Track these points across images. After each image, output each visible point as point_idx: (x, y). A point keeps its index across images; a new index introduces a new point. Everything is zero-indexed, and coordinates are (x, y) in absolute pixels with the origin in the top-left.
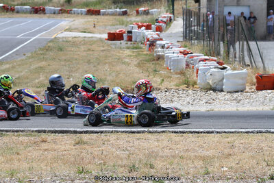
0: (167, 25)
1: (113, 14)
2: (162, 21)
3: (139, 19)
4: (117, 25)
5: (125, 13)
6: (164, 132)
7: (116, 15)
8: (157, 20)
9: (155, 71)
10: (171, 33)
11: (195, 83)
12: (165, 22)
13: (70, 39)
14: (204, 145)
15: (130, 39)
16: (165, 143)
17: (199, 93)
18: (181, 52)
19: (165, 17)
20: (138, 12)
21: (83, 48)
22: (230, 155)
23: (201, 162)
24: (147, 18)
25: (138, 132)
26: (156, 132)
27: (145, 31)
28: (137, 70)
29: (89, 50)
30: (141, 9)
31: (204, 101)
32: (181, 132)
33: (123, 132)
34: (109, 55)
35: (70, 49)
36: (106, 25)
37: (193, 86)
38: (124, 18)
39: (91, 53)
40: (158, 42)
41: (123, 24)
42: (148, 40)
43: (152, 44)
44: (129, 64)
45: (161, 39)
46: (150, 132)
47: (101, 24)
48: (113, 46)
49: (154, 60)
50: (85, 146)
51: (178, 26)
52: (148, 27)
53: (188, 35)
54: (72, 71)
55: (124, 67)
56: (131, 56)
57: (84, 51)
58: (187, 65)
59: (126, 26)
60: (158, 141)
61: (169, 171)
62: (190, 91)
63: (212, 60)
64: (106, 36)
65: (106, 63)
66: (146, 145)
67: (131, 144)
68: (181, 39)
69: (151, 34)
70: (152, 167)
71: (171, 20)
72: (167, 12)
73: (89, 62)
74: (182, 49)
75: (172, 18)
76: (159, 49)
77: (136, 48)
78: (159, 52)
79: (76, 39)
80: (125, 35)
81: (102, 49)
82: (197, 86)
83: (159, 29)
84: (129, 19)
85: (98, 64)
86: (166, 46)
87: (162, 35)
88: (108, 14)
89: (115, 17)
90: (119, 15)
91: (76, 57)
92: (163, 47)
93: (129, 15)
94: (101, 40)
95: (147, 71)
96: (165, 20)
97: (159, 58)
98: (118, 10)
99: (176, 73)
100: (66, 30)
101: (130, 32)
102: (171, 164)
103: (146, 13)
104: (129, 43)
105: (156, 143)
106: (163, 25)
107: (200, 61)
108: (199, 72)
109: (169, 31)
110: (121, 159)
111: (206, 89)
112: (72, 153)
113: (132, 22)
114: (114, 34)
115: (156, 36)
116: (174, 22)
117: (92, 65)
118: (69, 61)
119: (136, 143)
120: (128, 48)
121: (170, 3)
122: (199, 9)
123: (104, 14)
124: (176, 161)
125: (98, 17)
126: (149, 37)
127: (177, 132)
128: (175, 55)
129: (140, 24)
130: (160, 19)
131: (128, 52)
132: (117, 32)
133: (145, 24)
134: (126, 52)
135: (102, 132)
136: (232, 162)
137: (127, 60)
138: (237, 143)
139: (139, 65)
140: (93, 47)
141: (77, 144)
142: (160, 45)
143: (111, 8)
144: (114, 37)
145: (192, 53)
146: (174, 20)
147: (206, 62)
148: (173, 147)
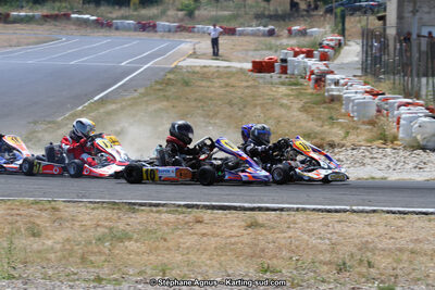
0: (335, 51)
1: (254, 34)
2: (328, 46)
3: (293, 42)
4: (262, 49)
5: (271, 33)
6: (374, 211)
7: (258, 36)
8: (321, 44)
9: (331, 118)
10: (342, 64)
11: (395, 138)
12: (333, 48)
13: (198, 69)
15: (284, 70)
16: (382, 229)
17: (401, 153)
18: (367, 92)
19: (332, 40)
20: (290, 31)
21: (217, 83)
24: (305, 41)
25: (337, 211)
26: (362, 211)
27: (306, 60)
28: (304, 116)
29: (227, 85)
30: (296, 28)
31: (411, 165)
32: (400, 212)
33: (314, 210)
34: (257, 93)
35: (199, 83)
36: (247, 50)
37: (392, 143)
38: (271, 40)
39: (231, 89)
40: (329, 77)
41: (270, 49)
42: (312, 73)
43: (320, 80)
44: (288, 108)
45: (332, 72)
46: (354, 211)
47: (239, 48)
48: (261, 81)
49: (325, 102)
50: (261, 230)
51: (353, 52)
52: (309, 55)
53: (373, 66)
54: (209, 115)
55: (283, 111)
56: (289, 95)
57: (221, 87)
58: (379, 111)
59: (276, 51)
60: (370, 225)
61: (399, 272)
62: (389, 150)
63: (418, 105)
64: (249, 66)
65: (255, 106)
66: (353, 231)
67: (331, 230)
68: (359, 73)
69: (314, 64)
70: (370, 265)
71: (340, 44)
72: (333, 32)
73: (231, 104)
74: (368, 88)
75: (342, 42)
76: (333, 87)
77: (295, 84)
78: (332, 90)
79: (207, 69)
80: (277, 66)
81: (245, 84)
82: (399, 143)
83: (324, 57)
84: (279, 42)
85: (245, 107)
86: (342, 82)
87: (332, 65)
88: (247, 34)
89: (257, 38)
90: (264, 35)
91: (211, 95)
92: (337, 83)
93: (278, 36)
94: (242, 71)
95: (319, 118)
96: (332, 44)
97: (333, 99)
98: (261, 28)
99: (364, 123)
100: (190, 56)
101: (284, 61)
102: (399, 261)
103: (303, 33)
104: (284, 76)
105: (368, 229)
106: (330, 52)
107: (399, 106)
108: (402, 122)
109: (338, 61)
110: (321, 252)
111: (413, 147)
112: (246, 239)
113: (283, 46)
114: (261, 62)
115: (324, 68)
116: (346, 48)
117: (236, 108)
118: (200, 101)
119: (338, 227)
120: (283, 84)
121: (339, 19)
122: (385, 30)
123: (241, 34)
124: (405, 257)
125: (233, 38)
126: (313, 68)
127: (394, 213)
128: (359, 96)
129: (297, 49)
130: (326, 42)
131: (283, 90)
132: (266, 59)
133: (304, 50)
134: (281, 90)
135: (282, 210)
137: (285, 102)
139: (304, 109)
140: (232, 81)
141: (249, 226)
142: (332, 80)
143: (251, 26)
144: (261, 67)
145: (383, 94)
146: (345, 44)
147: (410, 107)
148: (396, 235)
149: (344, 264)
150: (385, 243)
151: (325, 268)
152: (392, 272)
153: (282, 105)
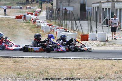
1: (16, 8)
2: (37, 12)
3: (27, 11)
4: (18, 13)
5: (21, 8)
6: (49, 58)
7: (17, 9)
9: (38, 32)
10: (41, 17)
11: (56, 37)
12: (38, 12)
14: (68, 64)
15: (25, 18)
16: (51, 63)
18: (48, 25)
20: (26, 8)
21: (6, 22)
22: (80, 68)
23: (69, 71)
24: (30, 10)
25: (39, 58)
26: (46, 58)
27: (31, 16)
29: (8, 23)
30: (28, 7)
32: (57, 58)
33: (33, 58)
34: (17, 25)
36: (14, 13)
38: (21, 10)
39: (10, 24)
40: (37, 20)
42: (33, 19)
44: (26, 29)
45: (38, 19)
46: (44, 58)
47: (12, 12)
48: (18, 21)
49: (36, 27)
50: (18, 63)
51: (44, 13)
52: (32, 14)
53: (49, 17)
55: (24, 30)
56: (26, 25)
58: (51, 30)
59: (22, 13)
61: (56, 75)
63: (62, 28)
64: (15, 17)
65: (16, 28)
66: (43, 63)
67: (37, 63)
68: (46, 19)
69: (33, 17)
70: (48, 73)
71: (40, 11)
72: (38, 8)
73: (9, 28)
74: (48, 23)
75: (41, 11)
76: (38, 23)
77: (28, 22)
78: (38, 24)
79: (3, 18)
80: (23, 17)
81: (14, 22)
83: (36, 15)
84: (23, 11)
85: (13, 29)
86: (41, 22)
87: (38, 17)
90: (19, 9)
92: (39, 22)
93: (23, 9)
94: (13, 19)
95: (34, 32)
96: (38, 11)
97: (38, 27)
98: (18, 7)
99: (47, 33)
101: (25, 16)
102: (56, 72)
103: (30, 8)
104: (24, 20)
105: (48, 63)
106: (37, 13)
107: (57, 29)
108: (57, 33)
109: (40, 16)
110: (34, 69)
112: (13, 66)
113: (24, 12)
114: (18, 16)
115: (36, 18)
117: (11, 29)
119: (39, 62)
120: (24, 22)
121: (40, 4)
122: (53, 7)
123: (13, 8)
124: (58, 71)
126: (33, 18)
127: (55, 58)
128: (45, 26)
129: (28, 13)
130: (36, 11)
131: (24, 24)
132: (20, 15)
133: (30, 13)
134: (23, 24)
135: (24, 58)
136: (82, 72)
137: (25, 27)
138: (81, 63)
139: (30, 29)
140: (10, 21)
141: (14, 62)
143: (15, 6)
144: (18, 18)
145: (52, 25)
146: (42, 11)
147: (60, 29)
148: (55, 64)
149: (41, 73)
150: (52, 67)
151: (36, 74)
152: (54, 75)
153: (24, 28)
